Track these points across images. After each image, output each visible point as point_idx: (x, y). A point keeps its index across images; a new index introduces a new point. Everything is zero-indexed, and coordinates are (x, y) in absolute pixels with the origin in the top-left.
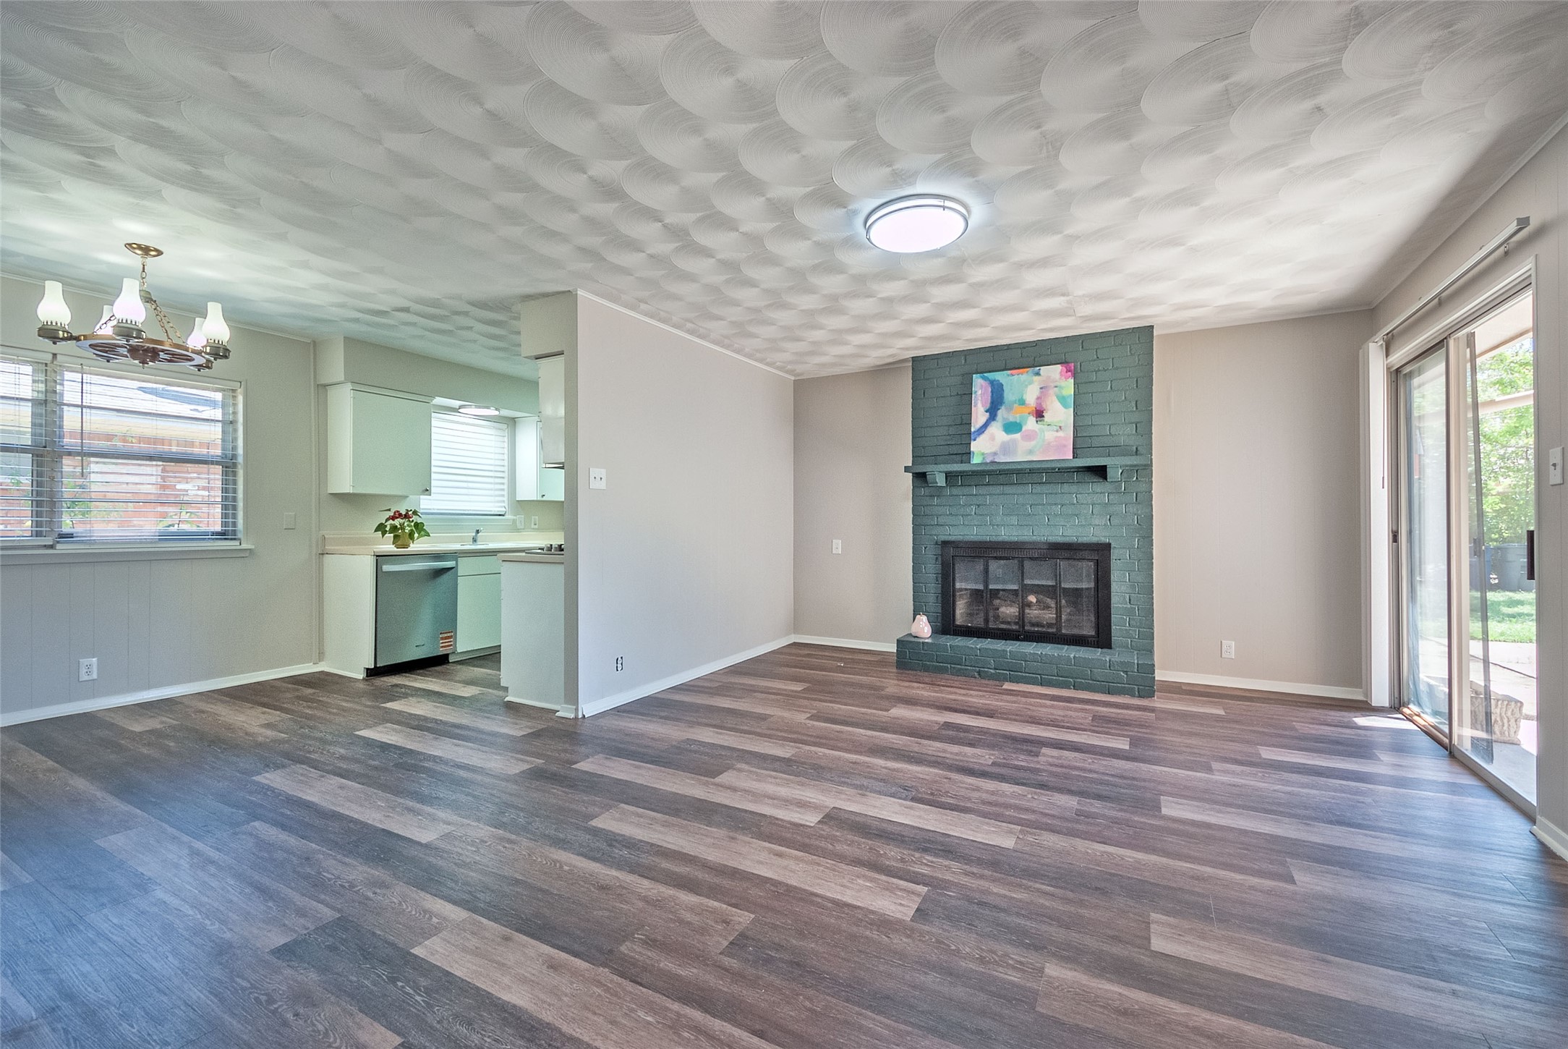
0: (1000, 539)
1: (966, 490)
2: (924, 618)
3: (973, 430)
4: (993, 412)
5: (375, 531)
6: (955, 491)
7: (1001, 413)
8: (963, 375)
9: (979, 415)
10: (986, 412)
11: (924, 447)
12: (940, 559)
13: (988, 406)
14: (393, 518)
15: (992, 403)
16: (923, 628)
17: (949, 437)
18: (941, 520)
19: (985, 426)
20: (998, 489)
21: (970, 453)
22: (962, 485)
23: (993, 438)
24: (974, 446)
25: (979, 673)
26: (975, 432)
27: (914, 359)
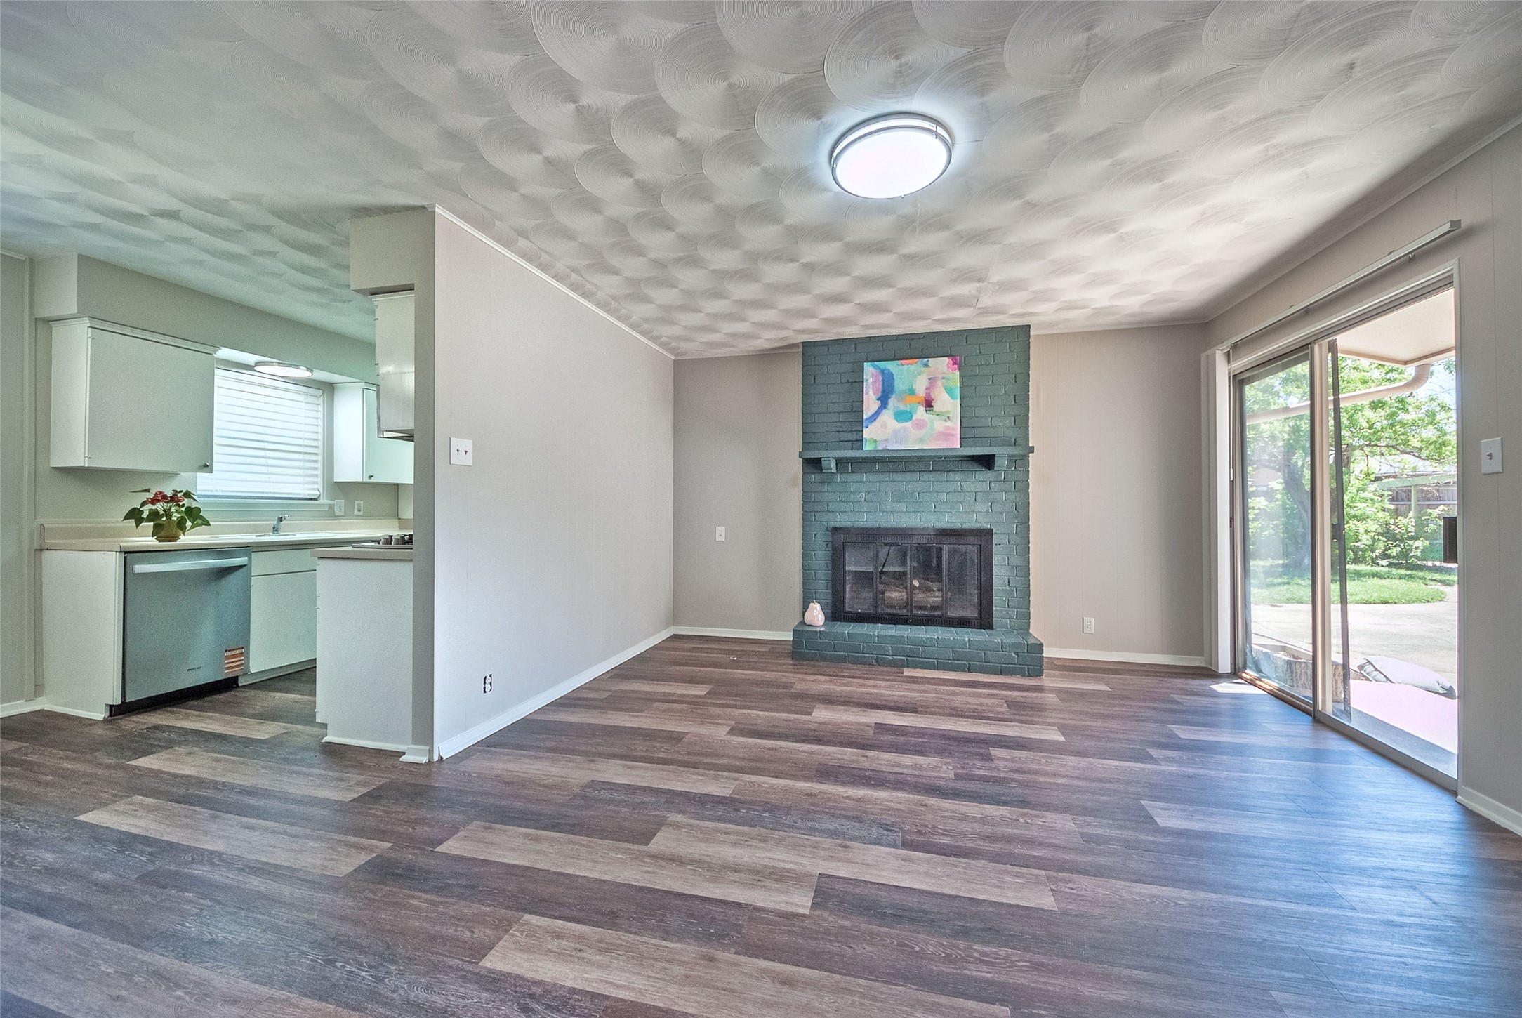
0: (889, 525)
1: (856, 477)
2: (818, 606)
3: (865, 417)
4: (884, 400)
5: (125, 518)
6: (846, 477)
7: (892, 402)
8: (854, 363)
9: (871, 403)
10: (878, 400)
11: (814, 433)
12: (830, 545)
13: (880, 394)
14: (153, 501)
15: (883, 391)
16: (816, 615)
17: (839, 424)
18: (832, 507)
19: (877, 414)
20: (887, 477)
21: (862, 441)
22: (852, 472)
23: (884, 426)
24: (867, 434)
25: (877, 659)
26: (867, 419)
27: (805, 345)
